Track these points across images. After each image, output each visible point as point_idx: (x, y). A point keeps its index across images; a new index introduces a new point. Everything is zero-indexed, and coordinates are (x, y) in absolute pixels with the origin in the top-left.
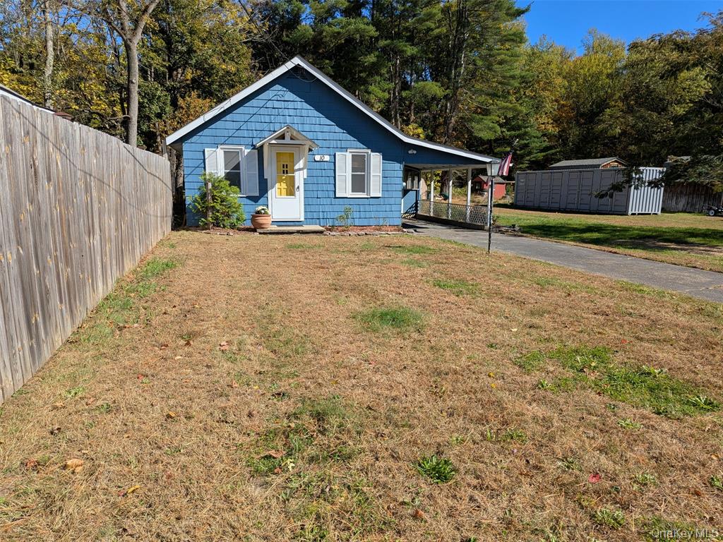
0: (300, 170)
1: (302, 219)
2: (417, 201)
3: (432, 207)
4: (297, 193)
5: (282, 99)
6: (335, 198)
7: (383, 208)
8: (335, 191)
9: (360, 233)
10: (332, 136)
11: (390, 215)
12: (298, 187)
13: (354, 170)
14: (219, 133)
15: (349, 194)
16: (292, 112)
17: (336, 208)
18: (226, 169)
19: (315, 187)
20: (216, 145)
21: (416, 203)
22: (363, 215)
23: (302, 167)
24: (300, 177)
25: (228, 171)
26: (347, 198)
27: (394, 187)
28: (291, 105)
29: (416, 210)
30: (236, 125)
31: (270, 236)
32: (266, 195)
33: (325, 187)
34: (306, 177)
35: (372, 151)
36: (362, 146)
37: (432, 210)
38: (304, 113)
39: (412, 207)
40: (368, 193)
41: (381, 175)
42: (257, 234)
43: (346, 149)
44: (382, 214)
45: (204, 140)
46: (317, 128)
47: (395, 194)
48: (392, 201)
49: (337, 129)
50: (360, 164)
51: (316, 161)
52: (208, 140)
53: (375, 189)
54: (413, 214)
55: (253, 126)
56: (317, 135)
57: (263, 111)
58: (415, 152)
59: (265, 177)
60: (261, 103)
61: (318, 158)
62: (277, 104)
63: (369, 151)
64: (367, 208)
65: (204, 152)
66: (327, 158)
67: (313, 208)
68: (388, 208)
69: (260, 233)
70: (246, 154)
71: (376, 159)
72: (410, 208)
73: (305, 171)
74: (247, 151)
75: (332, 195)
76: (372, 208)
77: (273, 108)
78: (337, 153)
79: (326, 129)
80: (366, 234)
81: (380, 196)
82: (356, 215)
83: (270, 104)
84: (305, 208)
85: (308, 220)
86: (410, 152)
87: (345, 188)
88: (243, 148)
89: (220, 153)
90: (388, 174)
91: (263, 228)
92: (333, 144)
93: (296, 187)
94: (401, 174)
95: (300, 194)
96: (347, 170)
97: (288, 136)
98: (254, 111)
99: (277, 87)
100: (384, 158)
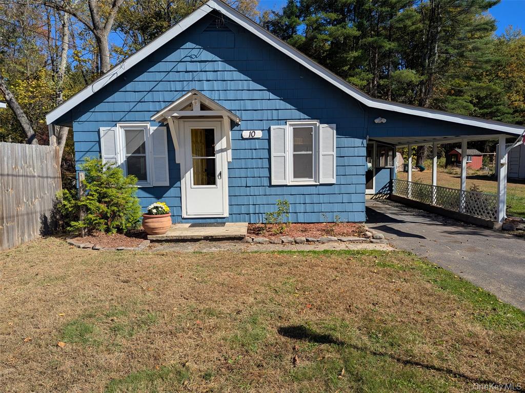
0: (222, 151)
1: (226, 215)
2: (391, 180)
3: (410, 187)
4: (218, 181)
5: (197, 59)
6: (271, 186)
7: (339, 198)
8: (270, 178)
9: (298, 239)
10: (266, 105)
11: (349, 207)
12: (220, 174)
13: (296, 148)
14: (117, 107)
15: (290, 180)
16: (211, 76)
17: (272, 199)
18: (127, 153)
19: (243, 173)
20: (114, 123)
21: (391, 183)
22: (309, 208)
23: (224, 146)
24: (222, 161)
25: (130, 155)
26: (286, 186)
27: (353, 170)
28: (209, 66)
29: (391, 190)
30: (138, 97)
31: (166, 245)
32: (177, 184)
33: (256, 173)
34: (230, 160)
35: (321, 123)
37: (410, 191)
38: (227, 76)
39: (385, 187)
40: (317, 178)
41: (335, 153)
42: (147, 243)
43: (285, 121)
44: (337, 207)
45: (100, 116)
46: (245, 95)
47: (355, 180)
48: (352, 189)
50: (304, 141)
51: (243, 139)
52: (104, 116)
53: (327, 173)
54: (387, 194)
55: (159, 96)
56: (245, 105)
57: (172, 76)
58: (384, 121)
59: (177, 162)
60: (169, 66)
61: (246, 134)
62: (190, 67)
63: (316, 122)
64: (316, 199)
65: (99, 132)
66: (259, 134)
67: (240, 200)
68: (346, 198)
69: (152, 241)
70: (151, 132)
71: (326, 134)
72: (383, 188)
73: (230, 152)
74: (152, 129)
75: (266, 183)
76: (322, 199)
77: (186, 72)
78: (272, 127)
79: (257, 95)
80: (307, 241)
81: (335, 182)
82: (301, 208)
83: (181, 67)
84: (230, 201)
85: (235, 216)
86: (377, 121)
87: (283, 173)
88: (148, 125)
89: (119, 133)
90: (345, 152)
91: (156, 234)
92: (267, 115)
93: (217, 173)
94: (363, 152)
95: (223, 182)
96: (287, 149)
97: (196, 107)
98: (159, 76)
99: (189, 45)
100: (341, 132)
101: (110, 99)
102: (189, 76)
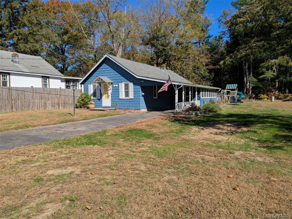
0: (110, 90)
1: (110, 106)
5: (105, 68)
6: (119, 99)
7: (134, 103)
8: (119, 97)
10: (118, 78)
11: (136, 105)
13: (125, 89)
14: (92, 80)
15: (124, 97)
16: (108, 72)
19: (114, 95)
20: (90, 84)
22: (127, 105)
24: (110, 92)
25: (94, 91)
26: (123, 99)
27: (137, 95)
28: (107, 69)
35: (130, 82)
36: (127, 81)
40: (129, 97)
41: (133, 90)
43: (123, 82)
44: (134, 105)
46: (114, 76)
47: (138, 97)
48: (137, 100)
49: (119, 75)
50: (127, 87)
52: (89, 82)
53: (131, 96)
56: (114, 78)
57: (101, 72)
58: (143, 81)
59: (101, 93)
61: (114, 86)
62: (104, 70)
64: (129, 103)
65: (88, 86)
66: (117, 85)
67: (113, 102)
68: (136, 103)
71: (131, 85)
74: (97, 85)
78: (119, 84)
79: (116, 76)
81: (133, 98)
83: (102, 70)
84: (111, 102)
85: (112, 106)
86: (141, 81)
87: (122, 96)
89: (92, 86)
90: (135, 90)
92: (118, 81)
93: (109, 95)
94: (140, 90)
95: (110, 97)
96: (123, 89)
97: (100, 80)
98: (99, 72)
99: (104, 64)
100: (134, 84)
101: (90, 78)
102: (103, 72)
